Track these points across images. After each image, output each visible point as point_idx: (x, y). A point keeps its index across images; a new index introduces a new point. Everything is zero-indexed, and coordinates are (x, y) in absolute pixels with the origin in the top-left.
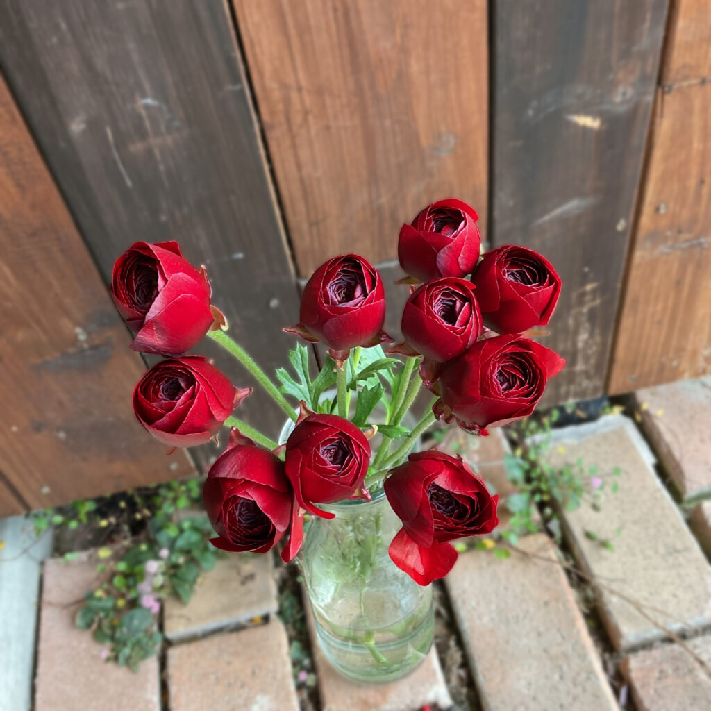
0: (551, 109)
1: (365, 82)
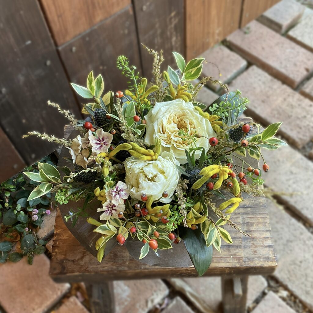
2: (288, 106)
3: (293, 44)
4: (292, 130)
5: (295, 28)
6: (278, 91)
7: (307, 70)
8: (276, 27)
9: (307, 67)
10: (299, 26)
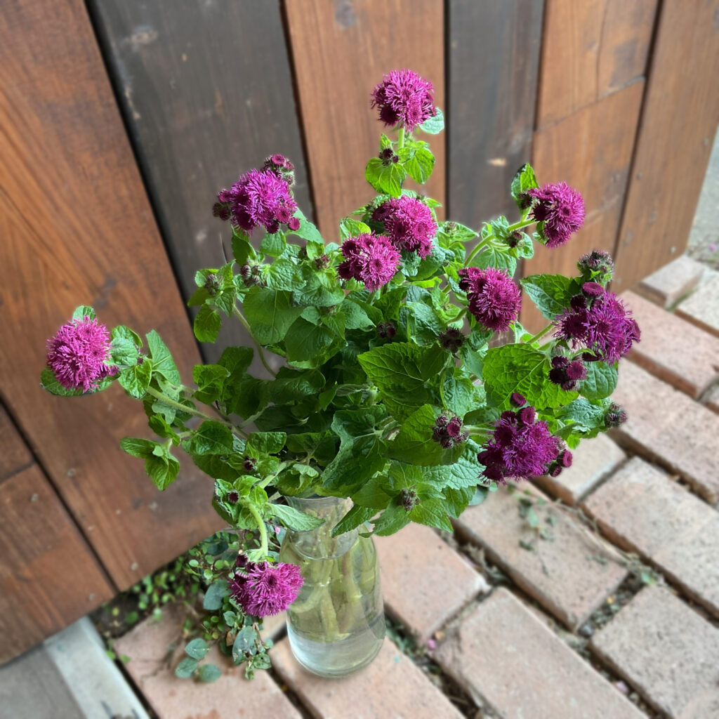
2: (687, 426)
3: (688, 326)
4: (697, 469)
5: (690, 300)
6: (668, 401)
7: (716, 368)
8: (655, 298)
9: (715, 363)
10: (695, 296)
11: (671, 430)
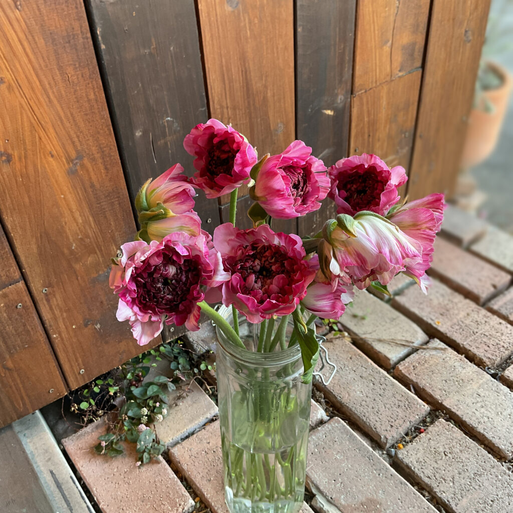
0: (317, 108)
1: (251, 103)
2: (472, 321)
4: (477, 348)
6: (460, 305)
7: (494, 286)
9: (494, 283)
10: (483, 241)
11: (461, 323)
